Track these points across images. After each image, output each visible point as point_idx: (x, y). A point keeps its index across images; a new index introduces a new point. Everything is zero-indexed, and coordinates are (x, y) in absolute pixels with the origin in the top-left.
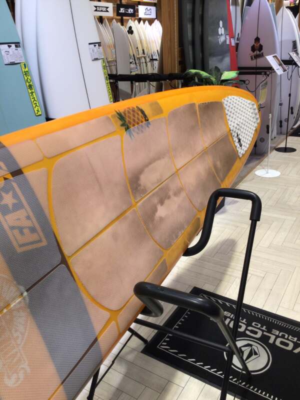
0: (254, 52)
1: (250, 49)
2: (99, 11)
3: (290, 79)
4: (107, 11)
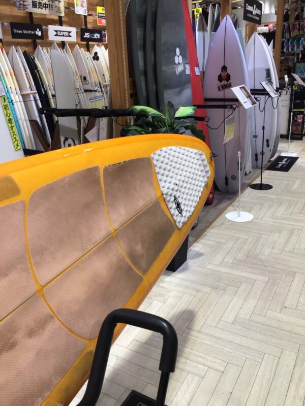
0: (221, 82)
1: (217, 78)
2: (60, 36)
3: (263, 110)
4: (70, 36)
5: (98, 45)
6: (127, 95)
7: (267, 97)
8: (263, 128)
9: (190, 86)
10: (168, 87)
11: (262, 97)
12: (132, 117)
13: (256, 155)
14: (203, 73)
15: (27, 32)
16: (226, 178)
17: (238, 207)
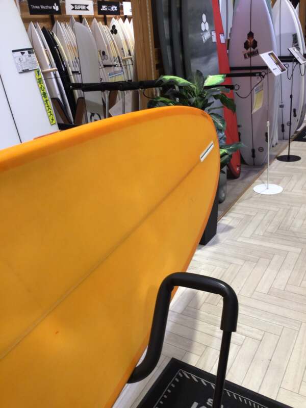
0: (247, 49)
1: (243, 45)
2: (77, 10)
3: (291, 78)
4: (87, 10)
5: (116, 18)
6: (152, 66)
7: (295, 63)
8: (291, 96)
9: (216, 54)
10: (195, 55)
11: (291, 64)
12: (157, 89)
13: (283, 126)
14: (228, 41)
15: (44, 7)
16: (253, 151)
17: (267, 179)
